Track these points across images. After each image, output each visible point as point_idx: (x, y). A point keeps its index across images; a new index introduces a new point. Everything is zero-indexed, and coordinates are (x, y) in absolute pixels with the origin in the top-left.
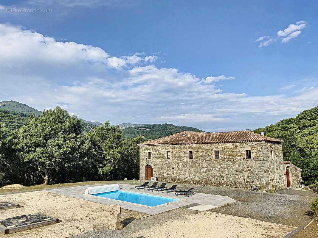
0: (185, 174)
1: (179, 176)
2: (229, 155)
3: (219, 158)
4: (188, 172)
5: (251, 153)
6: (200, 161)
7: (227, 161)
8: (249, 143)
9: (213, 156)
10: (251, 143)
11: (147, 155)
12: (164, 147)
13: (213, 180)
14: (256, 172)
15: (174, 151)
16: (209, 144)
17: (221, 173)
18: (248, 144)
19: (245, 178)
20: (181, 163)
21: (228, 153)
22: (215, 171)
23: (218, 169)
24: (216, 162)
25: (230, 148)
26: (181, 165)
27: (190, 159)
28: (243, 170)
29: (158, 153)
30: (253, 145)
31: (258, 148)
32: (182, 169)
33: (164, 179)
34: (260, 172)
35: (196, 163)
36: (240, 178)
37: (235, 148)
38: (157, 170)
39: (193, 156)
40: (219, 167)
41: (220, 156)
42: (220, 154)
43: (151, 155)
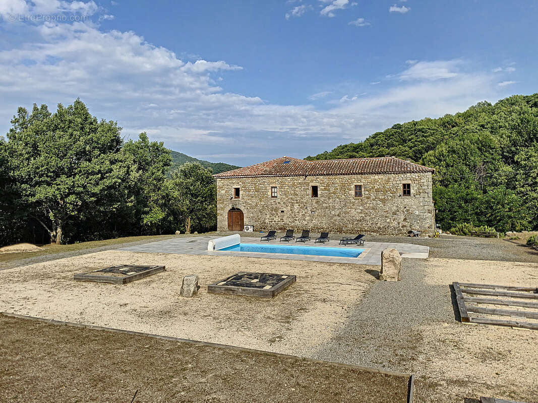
0: (304, 220)
1: (294, 222)
2: (378, 191)
3: (360, 195)
4: (310, 216)
5: (411, 188)
6: (331, 200)
7: (374, 200)
8: (409, 174)
9: (353, 192)
10: (413, 174)
11: (233, 192)
12: (266, 180)
13: (350, 226)
14: (417, 213)
15: (285, 185)
16: (345, 176)
17: (363, 216)
18: (408, 176)
19: (400, 221)
20: (297, 203)
21: (376, 187)
22: (355, 213)
23: (360, 211)
24: (357, 201)
25: (380, 181)
26: (296, 206)
27: (313, 198)
28: (398, 211)
29: (254, 188)
30: (414, 177)
31: (422, 181)
32: (298, 212)
33: (265, 229)
34: (422, 212)
35: (323, 202)
36: (392, 221)
37: (388, 180)
38: (252, 215)
39: (319, 193)
40: (361, 208)
41: (363, 192)
42: (363, 190)
43: (241, 193)
